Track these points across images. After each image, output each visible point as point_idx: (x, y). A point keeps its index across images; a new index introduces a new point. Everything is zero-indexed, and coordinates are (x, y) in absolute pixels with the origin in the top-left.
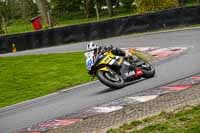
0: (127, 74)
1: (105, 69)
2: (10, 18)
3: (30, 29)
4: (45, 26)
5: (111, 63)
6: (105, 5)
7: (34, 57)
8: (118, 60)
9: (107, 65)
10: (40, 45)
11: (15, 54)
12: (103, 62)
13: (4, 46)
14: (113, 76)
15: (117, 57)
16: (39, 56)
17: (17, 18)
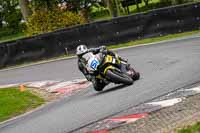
5: (113, 62)
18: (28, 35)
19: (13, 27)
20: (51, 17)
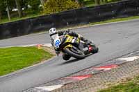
6: (15, 8)
9: (70, 43)
12: (67, 41)
15: (75, 38)
18: (44, 14)
19: (34, 9)
20: (58, 3)
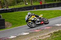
0: (37, 23)
1: (30, 21)
2: (34, 1)
3: (39, 4)
4: (43, 3)
5: (32, 20)
7: (40, 11)
8: (35, 19)
10: (42, 8)
11: (35, 10)
12: (30, 19)
13: (33, 8)
14: (32, 24)
15: (35, 18)
16: (41, 11)
17: (36, 1)
